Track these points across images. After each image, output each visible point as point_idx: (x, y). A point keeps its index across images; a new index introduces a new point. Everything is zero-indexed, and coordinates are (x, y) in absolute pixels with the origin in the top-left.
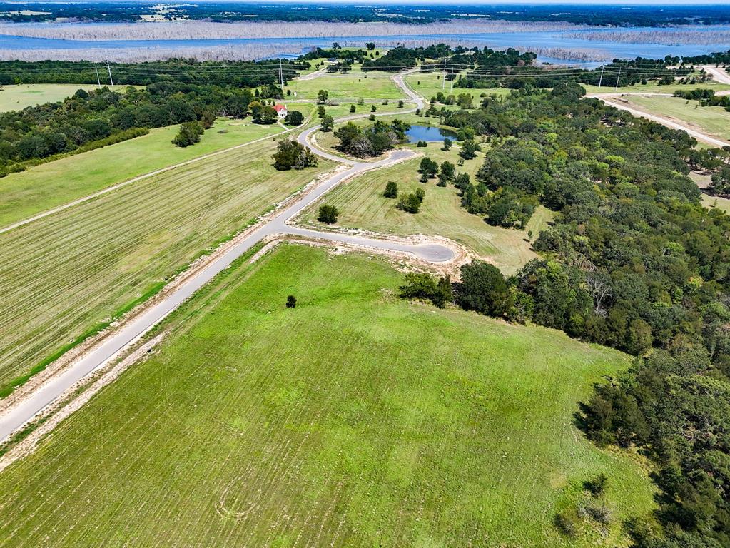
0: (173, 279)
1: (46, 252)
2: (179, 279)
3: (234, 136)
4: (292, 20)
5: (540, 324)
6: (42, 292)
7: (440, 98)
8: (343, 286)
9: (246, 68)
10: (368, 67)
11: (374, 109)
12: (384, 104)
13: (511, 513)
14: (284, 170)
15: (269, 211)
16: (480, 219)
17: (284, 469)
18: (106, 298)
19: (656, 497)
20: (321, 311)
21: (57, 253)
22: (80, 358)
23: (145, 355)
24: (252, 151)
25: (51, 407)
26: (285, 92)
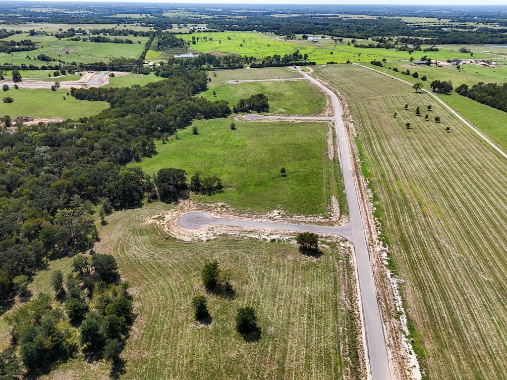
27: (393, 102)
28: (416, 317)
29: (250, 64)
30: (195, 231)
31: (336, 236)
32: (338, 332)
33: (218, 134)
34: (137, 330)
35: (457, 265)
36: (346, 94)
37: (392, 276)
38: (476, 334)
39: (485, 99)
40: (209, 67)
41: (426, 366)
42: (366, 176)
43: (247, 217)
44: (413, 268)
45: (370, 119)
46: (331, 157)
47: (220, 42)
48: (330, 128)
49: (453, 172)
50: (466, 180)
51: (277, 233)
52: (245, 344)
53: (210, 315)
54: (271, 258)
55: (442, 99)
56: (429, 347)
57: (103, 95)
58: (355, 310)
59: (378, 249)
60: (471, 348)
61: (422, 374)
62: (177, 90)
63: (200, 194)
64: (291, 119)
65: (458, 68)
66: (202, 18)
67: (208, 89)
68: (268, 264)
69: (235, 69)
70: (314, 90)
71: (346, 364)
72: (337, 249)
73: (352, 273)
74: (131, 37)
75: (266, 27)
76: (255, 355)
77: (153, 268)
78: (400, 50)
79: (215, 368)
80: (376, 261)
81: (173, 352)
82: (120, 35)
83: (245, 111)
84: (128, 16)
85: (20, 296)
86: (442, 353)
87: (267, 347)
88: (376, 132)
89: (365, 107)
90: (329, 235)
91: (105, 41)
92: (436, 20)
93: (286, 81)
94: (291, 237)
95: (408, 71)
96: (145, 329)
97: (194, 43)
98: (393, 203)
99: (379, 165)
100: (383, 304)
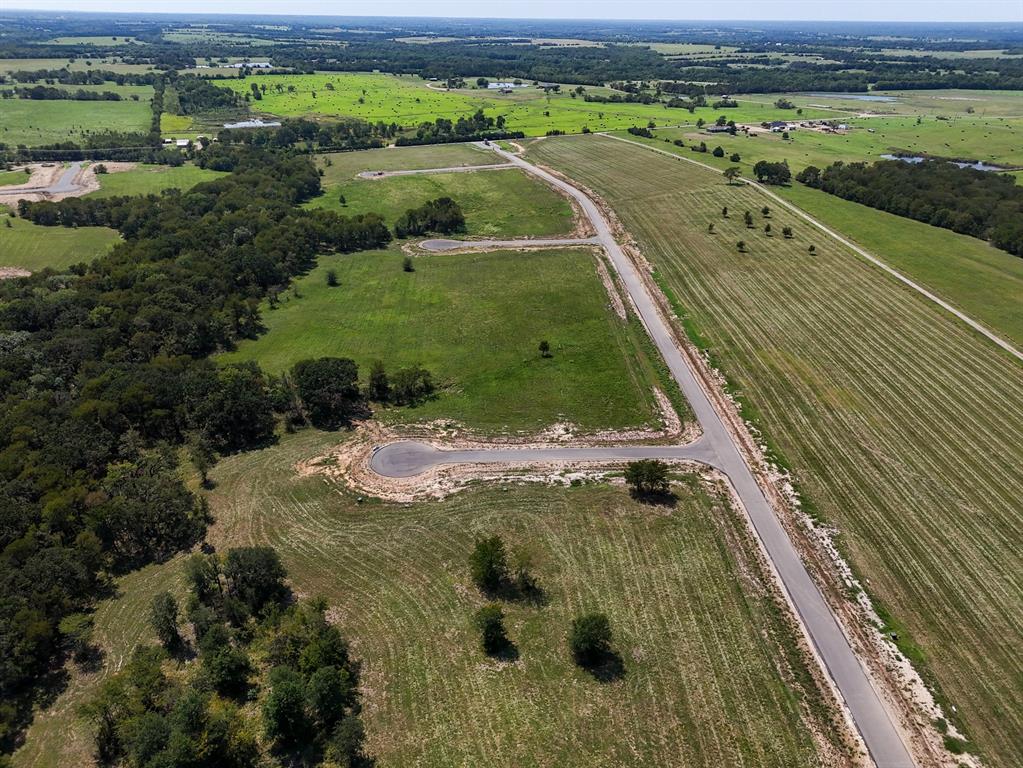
27: (695, 204)
28: (882, 592)
29: (395, 140)
30: (412, 481)
31: (688, 462)
32: (763, 640)
33: (382, 283)
34: (372, 693)
35: (916, 493)
36: (603, 193)
37: (815, 525)
38: (990, 609)
39: (854, 191)
40: (310, 146)
41: (931, 677)
42: (699, 346)
43: (506, 443)
44: (846, 506)
45: (666, 237)
46: (622, 314)
47: (314, 95)
48: (599, 260)
49: (848, 327)
50: (874, 339)
51: (578, 467)
52: (600, 688)
53: (510, 643)
54: (585, 518)
55: (779, 196)
56: (924, 642)
57: (98, 214)
58: (775, 595)
59: (774, 477)
60: (991, 634)
61: (931, 693)
62: (264, 196)
63: (390, 405)
64: (517, 244)
65: (786, 136)
66: (253, 44)
67: (323, 192)
68: (584, 529)
69: (367, 148)
70: (538, 187)
71: (798, 695)
72: (701, 486)
73: (744, 529)
74: (111, 87)
75: (397, 63)
76: (628, 706)
77: (356, 564)
78: (670, 106)
79: (562, 742)
80: (778, 501)
81: (465, 725)
82: (85, 83)
83: (418, 233)
84: (85, 41)
85: (77, 661)
86: (949, 650)
87: (644, 686)
88: (687, 263)
89: (648, 216)
90: (675, 461)
91: (55, 95)
92: (711, 48)
93: (478, 170)
94: (607, 473)
95: (703, 145)
96: (388, 689)
97: (259, 98)
98: (766, 391)
99: (716, 324)
100: (819, 576)
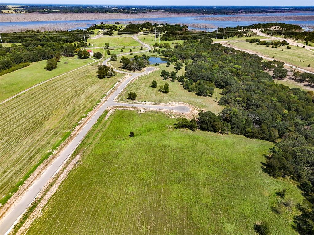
0: (73, 130)
1: (5, 123)
2: (76, 130)
3: (73, 65)
4: (77, 12)
5: (234, 134)
6: (12, 141)
7: (156, 45)
8: (150, 126)
9: (66, 34)
10: (120, 32)
11: (131, 50)
12: (134, 48)
13: (255, 209)
14: (102, 78)
15: (104, 96)
16: (193, 94)
17: (159, 205)
18: (45, 141)
19: (302, 194)
20: (145, 137)
21: (11, 123)
22: (45, 170)
23: (75, 165)
24: (84, 71)
25: (41, 194)
26: (88, 44)
